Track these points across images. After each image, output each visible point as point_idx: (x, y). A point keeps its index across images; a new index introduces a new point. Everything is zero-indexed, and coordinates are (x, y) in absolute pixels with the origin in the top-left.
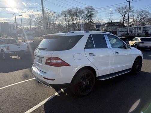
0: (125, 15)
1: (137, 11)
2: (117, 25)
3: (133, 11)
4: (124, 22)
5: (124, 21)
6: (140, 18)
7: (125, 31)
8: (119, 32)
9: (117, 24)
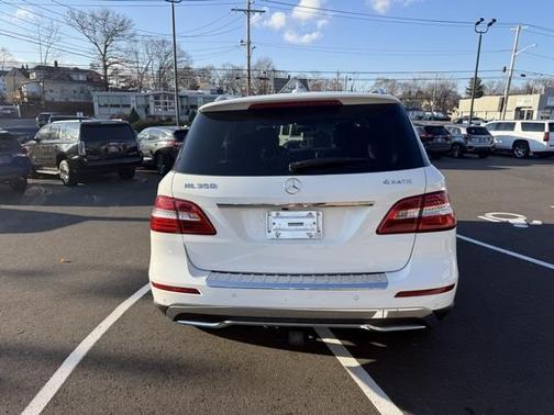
0: (106, 46)
1: (146, 39)
2: (83, 82)
3: (132, 35)
4: (109, 72)
5: (106, 67)
6: (157, 63)
7: (112, 106)
8: (100, 106)
9: (81, 78)
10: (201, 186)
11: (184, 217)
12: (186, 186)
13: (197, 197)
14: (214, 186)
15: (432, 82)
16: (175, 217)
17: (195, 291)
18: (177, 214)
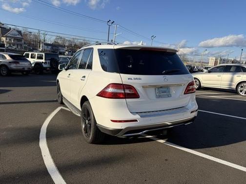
10: (135, 79)
11: (127, 91)
12: (128, 79)
13: (133, 83)
14: (140, 79)
15: (82, 41)
16: (123, 92)
17: (136, 121)
18: (124, 91)
